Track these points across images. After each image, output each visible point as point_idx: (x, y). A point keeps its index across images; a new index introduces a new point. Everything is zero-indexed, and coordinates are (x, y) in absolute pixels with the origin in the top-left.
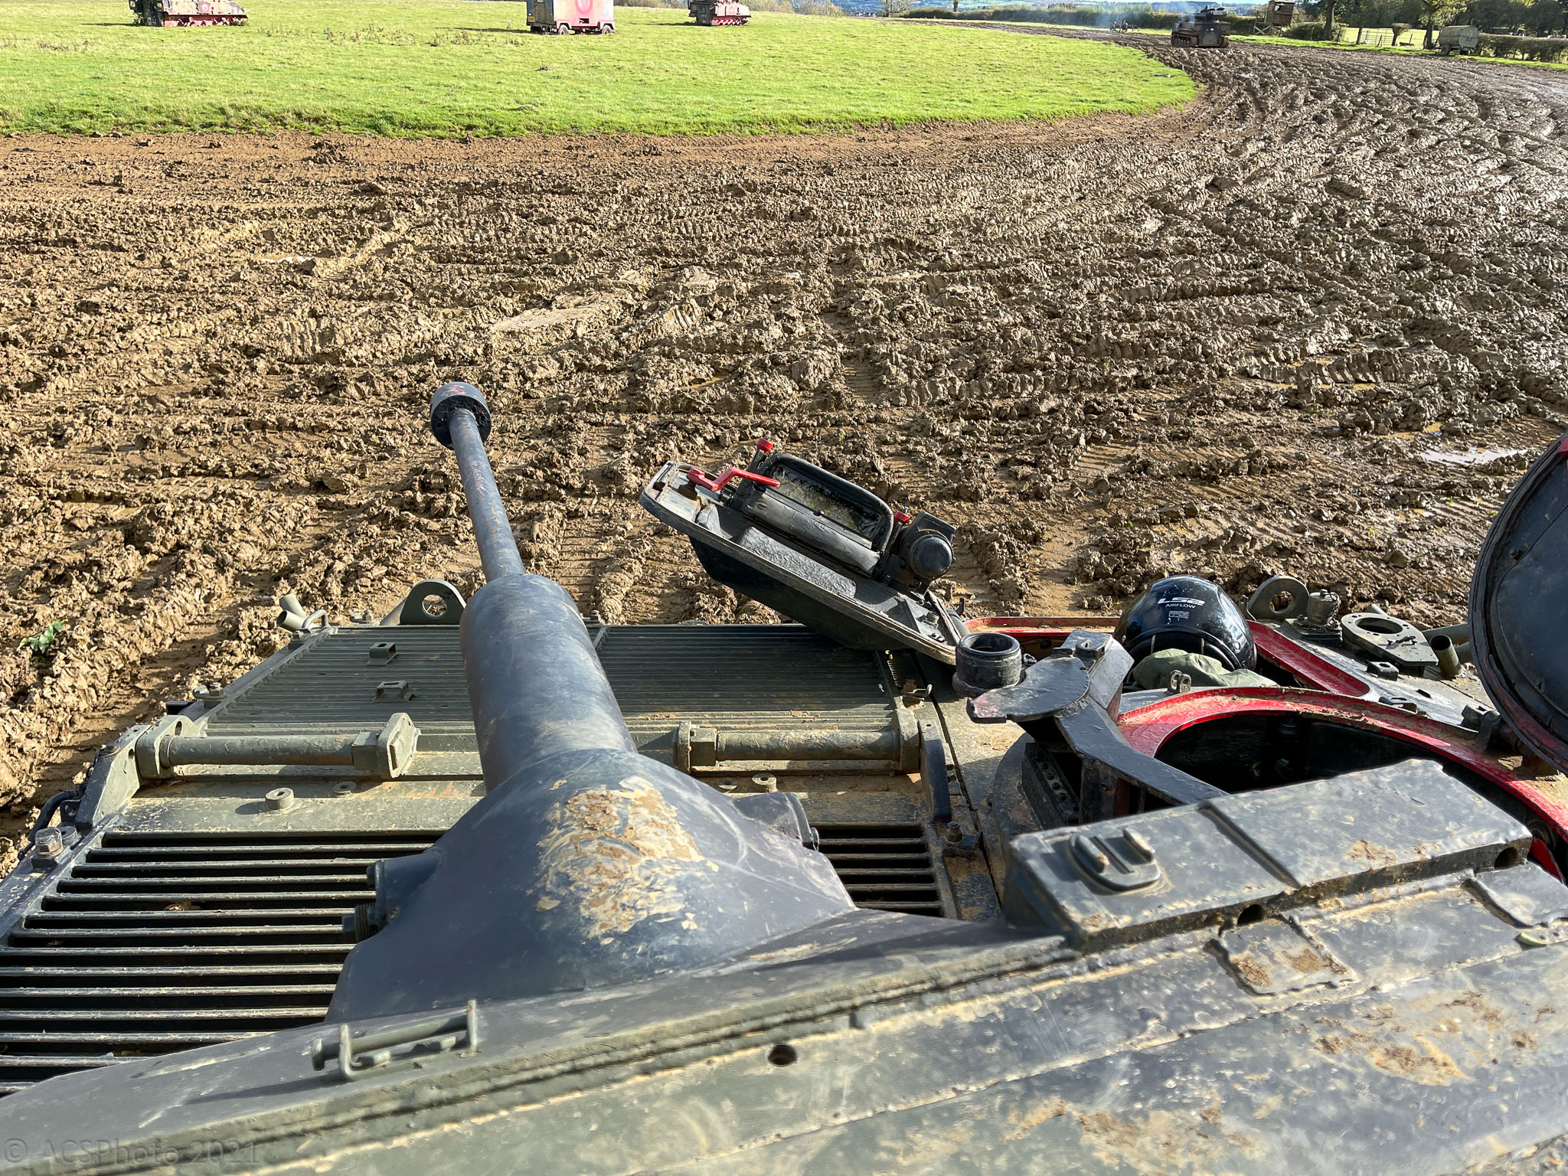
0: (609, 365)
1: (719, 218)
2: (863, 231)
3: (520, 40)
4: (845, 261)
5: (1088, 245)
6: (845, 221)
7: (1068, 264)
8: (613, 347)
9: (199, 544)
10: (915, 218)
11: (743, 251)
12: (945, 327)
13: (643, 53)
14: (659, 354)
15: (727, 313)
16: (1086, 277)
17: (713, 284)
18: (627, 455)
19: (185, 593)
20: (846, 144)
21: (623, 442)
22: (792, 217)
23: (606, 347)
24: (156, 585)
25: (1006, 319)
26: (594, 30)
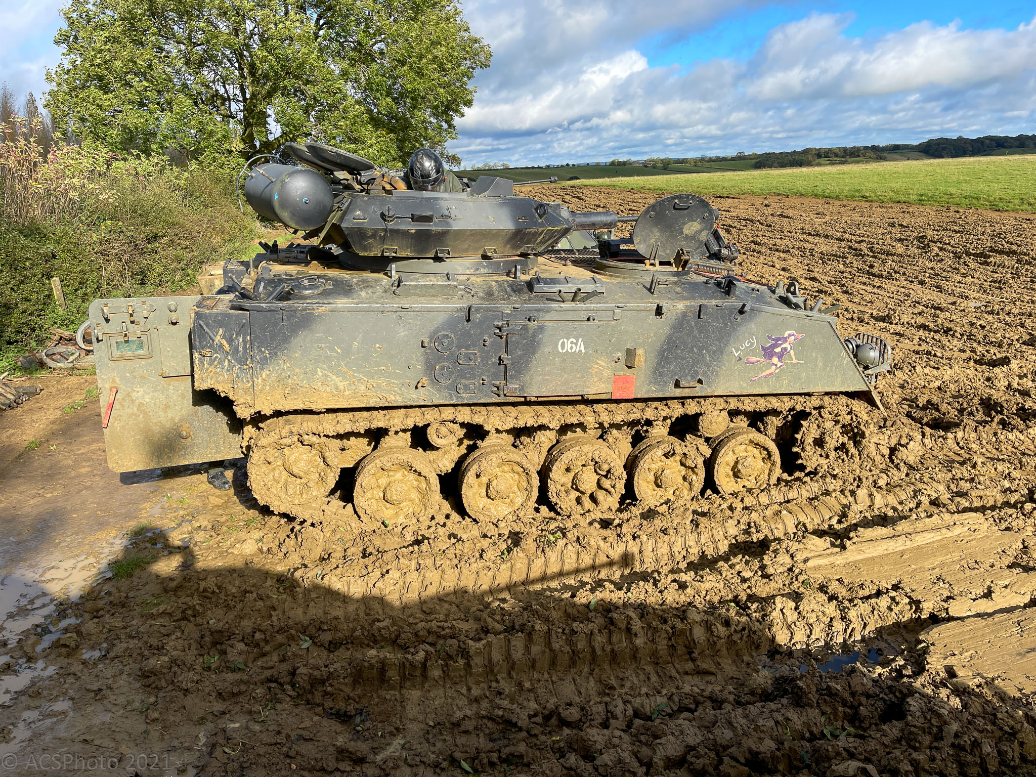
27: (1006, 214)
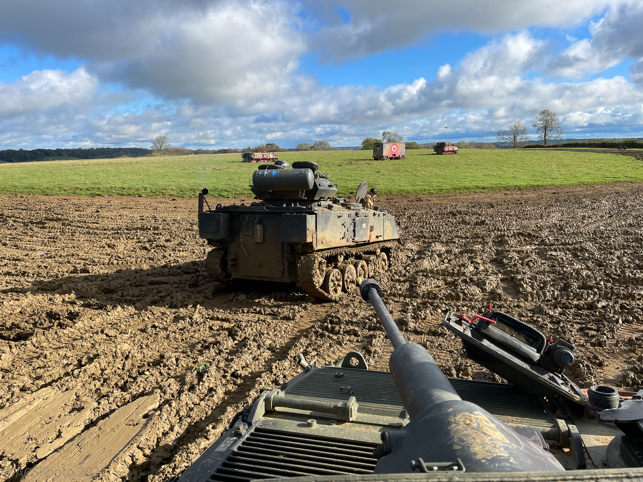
0: (402, 279)
1: (446, 224)
2: (508, 230)
3: (370, 163)
4: (501, 241)
5: (615, 236)
6: (500, 225)
7: (606, 244)
8: (403, 272)
9: (252, 338)
10: (532, 225)
11: (456, 237)
12: (547, 269)
13: (416, 165)
14: (422, 275)
15: (450, 261)
16: (616, 249)
17: (444, 249)
18: (409, 314)
19: (247, 355)
20: (500, 196)
21: (408, 309)
22: (477, 224)
23: (400, 272)
24: (237, 352)
25: (577, 266)
26: (397, 158)
27: (52, 197)
